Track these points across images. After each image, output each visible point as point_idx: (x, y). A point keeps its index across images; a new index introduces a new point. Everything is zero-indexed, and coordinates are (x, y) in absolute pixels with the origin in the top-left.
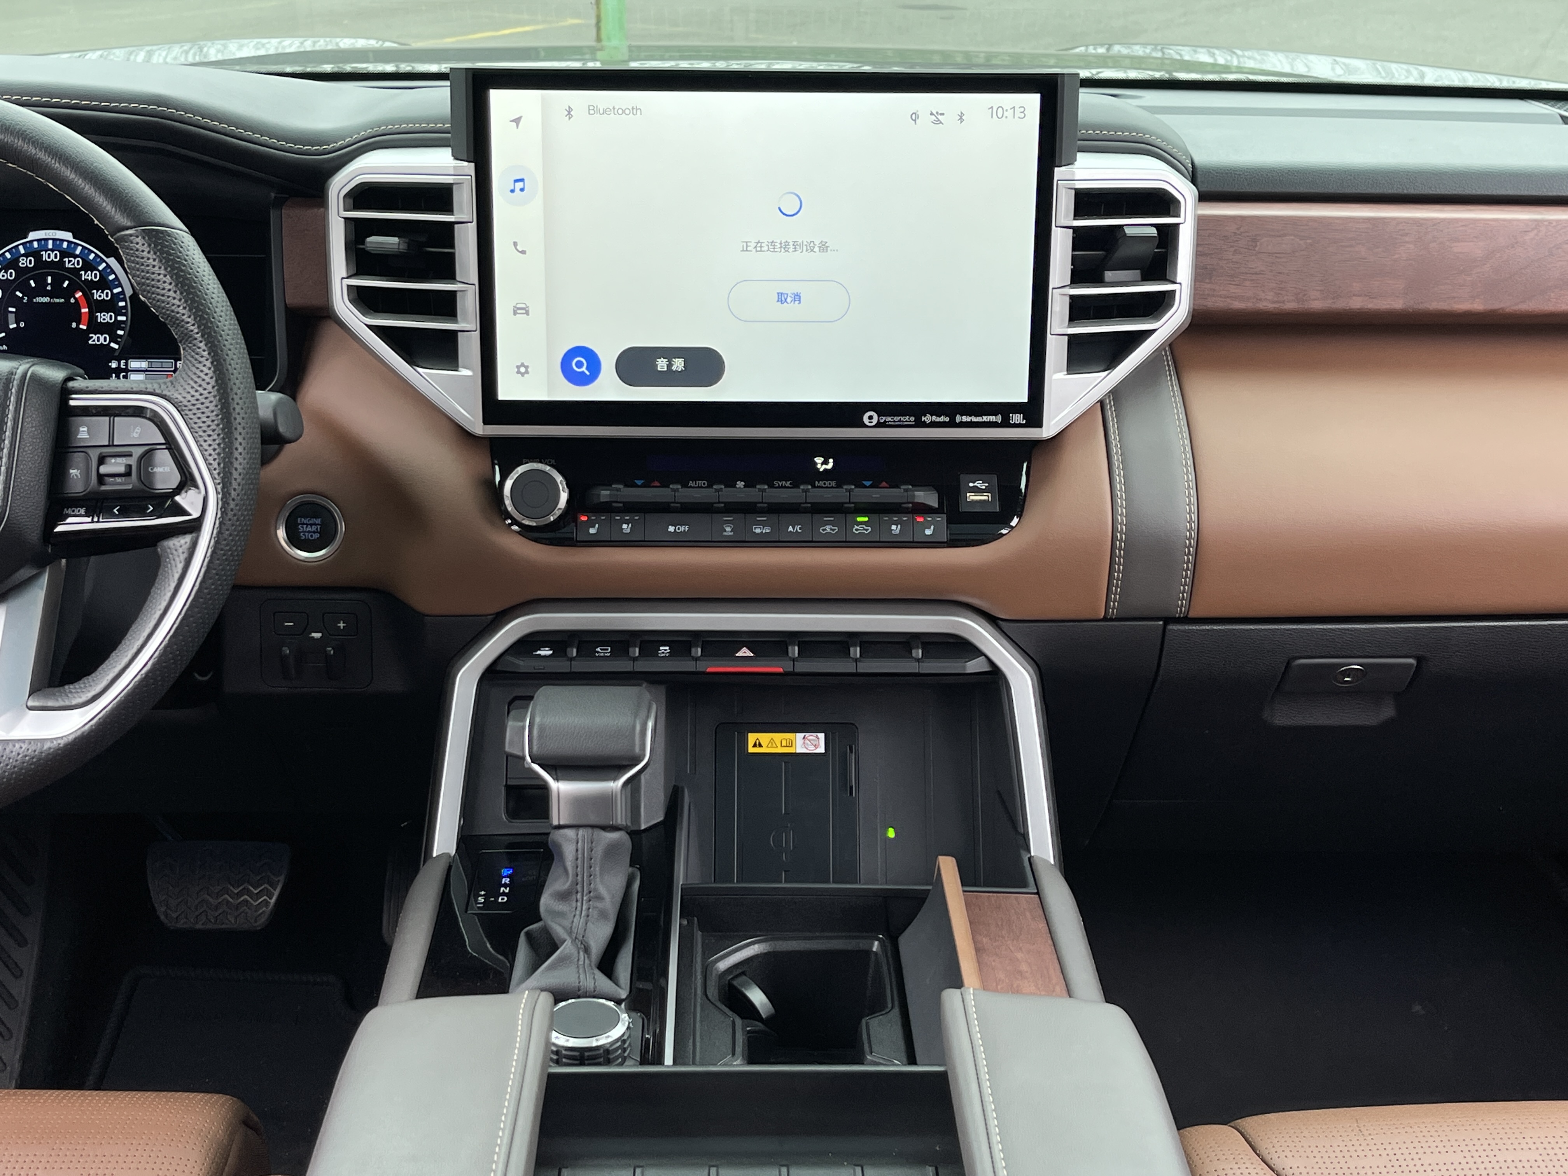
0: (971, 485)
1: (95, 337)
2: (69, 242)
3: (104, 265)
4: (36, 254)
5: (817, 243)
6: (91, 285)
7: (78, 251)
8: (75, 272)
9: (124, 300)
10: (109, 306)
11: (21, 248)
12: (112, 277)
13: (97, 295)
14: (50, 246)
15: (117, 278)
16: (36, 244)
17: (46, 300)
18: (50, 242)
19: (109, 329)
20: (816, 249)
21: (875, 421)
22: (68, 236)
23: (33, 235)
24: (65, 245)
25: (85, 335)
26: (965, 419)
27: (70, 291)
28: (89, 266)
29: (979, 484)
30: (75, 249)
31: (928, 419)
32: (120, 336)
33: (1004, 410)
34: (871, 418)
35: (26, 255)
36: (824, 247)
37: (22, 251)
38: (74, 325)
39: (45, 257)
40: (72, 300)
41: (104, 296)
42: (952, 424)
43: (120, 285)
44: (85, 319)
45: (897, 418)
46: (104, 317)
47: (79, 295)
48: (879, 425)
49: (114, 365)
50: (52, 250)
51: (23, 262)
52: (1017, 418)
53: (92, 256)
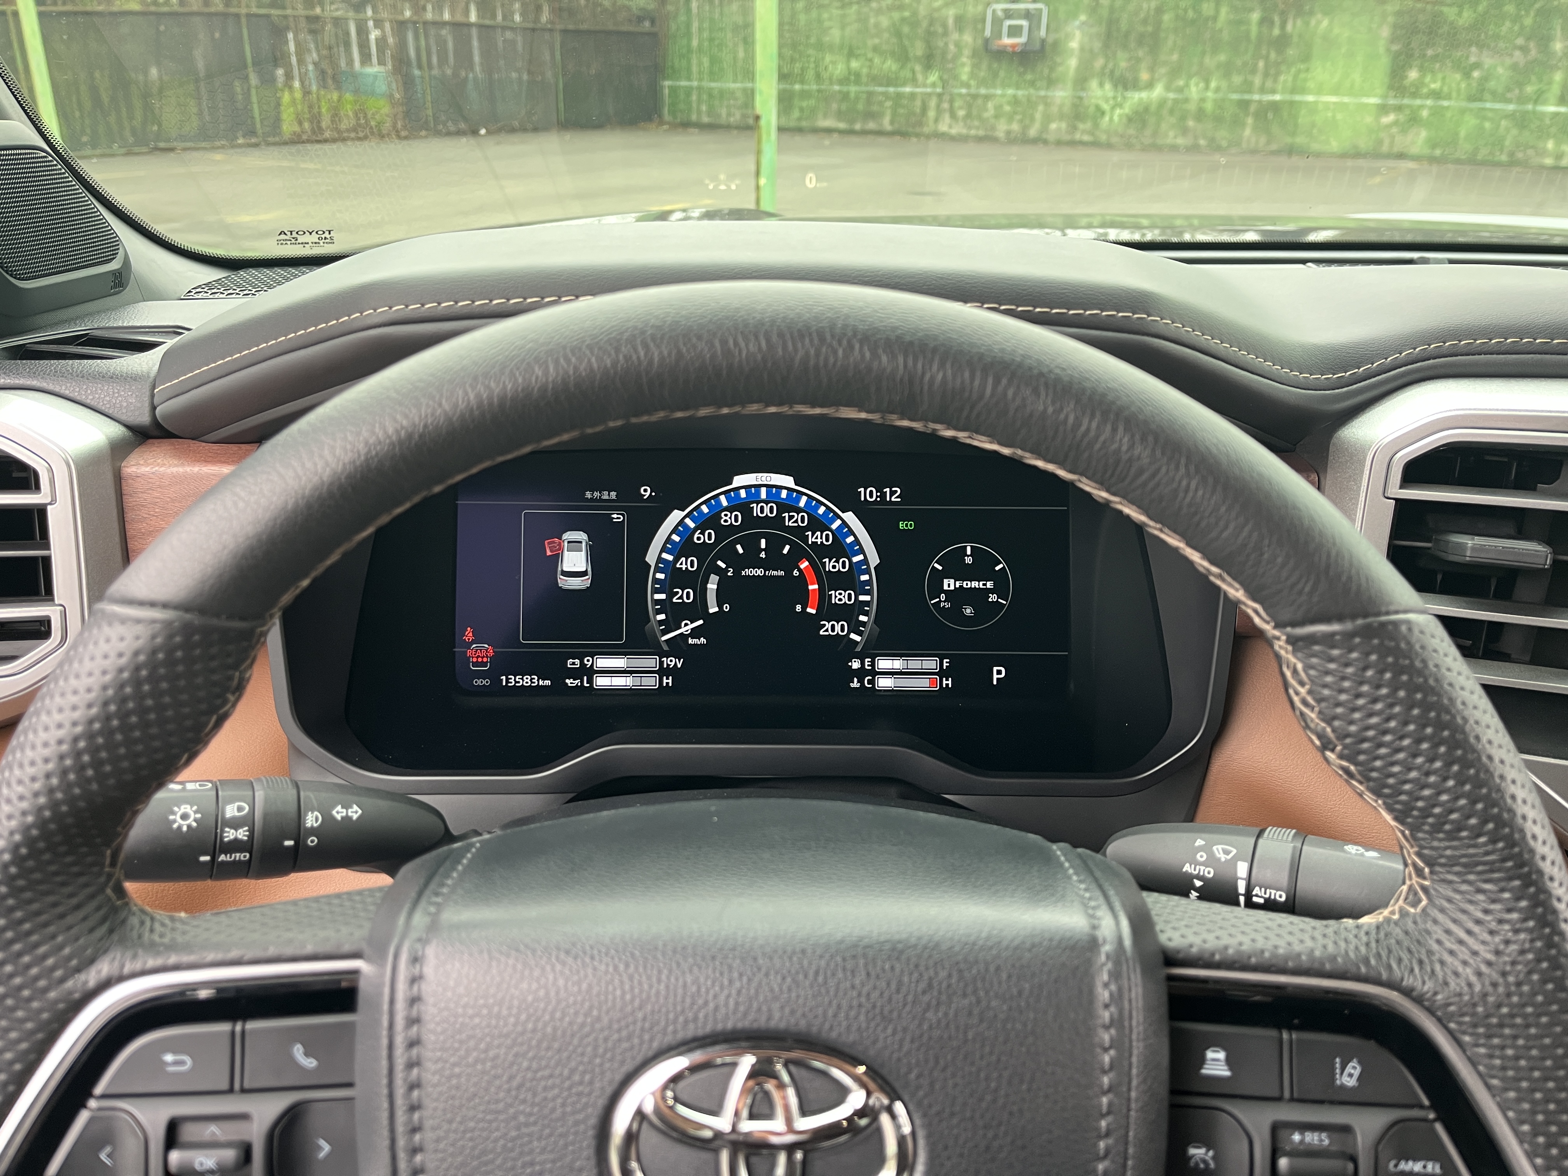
1: (828, 625)
2: (789, 489)
3: (838, 522)
4: (744, 508)
6: (821, 551)
7: (802, 503)
8: (799, 532)
9: (867, 572)
10: (846, 581)
11: (723, 498)
12: (850, 539)
13: (830, 565)
14: (763, 496)
15: (857, 541)
16: (743, 493)
17: (759, 572)
18: (763, 490)
19: (847, 613)
22: (788, 481)
23: (739, 480)
24: (784, 494)
25: (815, 622)
27: (791, 562)
28: (817, 524)
30: (798, 500)
32: (864, 624)
35: (730, 509)
37: (725, 503)
38: (799, 608)
39: (756, 509)
40: (796, 573)
41: (839, 566)
43: (862, 551)
44: (814, 599)
46: (840, 597)
47: (804, 565)
49: (856, 665)
50: (767, 503)
51: (728, 519)
53: (822, 510)
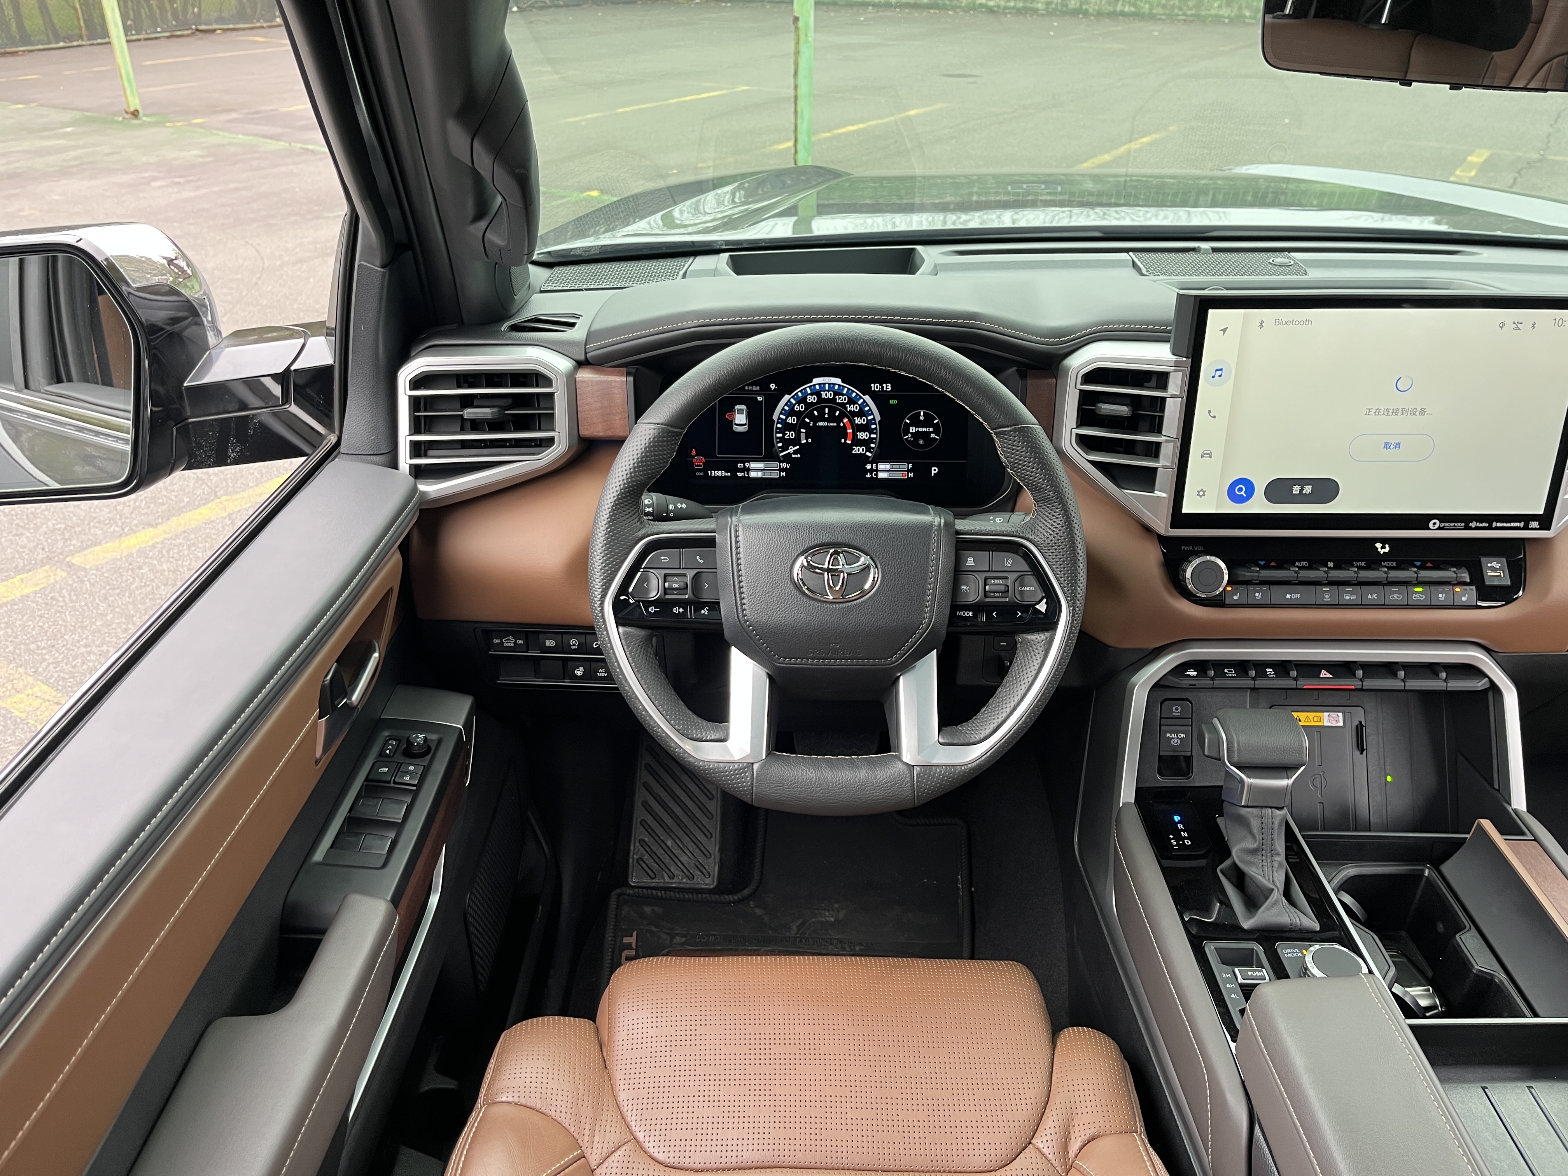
0: (1489, 565)
1: (856, 449)
2: (839, 385)
3: (862, 401)
4: (818, 394)
5: (1418, 409)
6: (853, 414)
7: (845, 391)
8: (843, 405)
9: (875, 423)
10: (865, 428)
11: (808, 389)
12: (867, 409)
13: (858, 421)
14: (827, 388)
15: (870, 409)
16: (817, 387)
17: (825, 424)
18: (827, 386)
19: (865, 443)
20: (1417, 413)
21: (1437, 526)
22: (838, 381)
23: (816, 381)
24: (836, 387)
25: (850, 447)
26: (1499, 525)
27: (839, 419)
28: (852, 401)
29: (1494, 564)
30: (843, 390)
31: (1473, 525)
32: (873, 448)
33: (1526, 520)
34: (1434, 524)
35: (811, 394)
36: (1423, 412)
37: (809, 392)
38: (843, 441)
39: (824, 395)
40: (842, 424)
41: (862, 421)
42: (1490, 528)
43: (872, 414)
44: (850, 436)
45: (1452, 524)
46: (862, 435)
47: (846, 420)
48: (1439, 528)
49: (869, 467)
50: (828, 391)
51: (810, 399)
52: (1535, 524)
53: (854, 395)
